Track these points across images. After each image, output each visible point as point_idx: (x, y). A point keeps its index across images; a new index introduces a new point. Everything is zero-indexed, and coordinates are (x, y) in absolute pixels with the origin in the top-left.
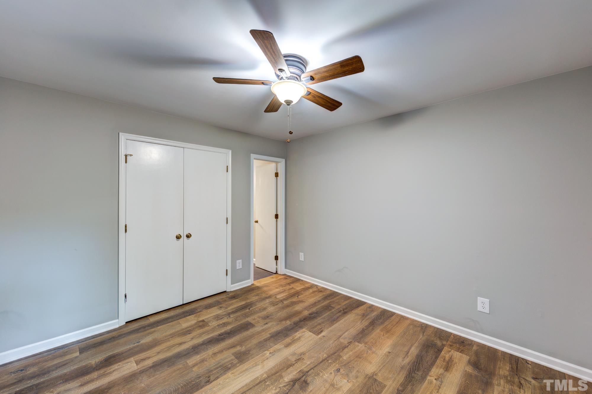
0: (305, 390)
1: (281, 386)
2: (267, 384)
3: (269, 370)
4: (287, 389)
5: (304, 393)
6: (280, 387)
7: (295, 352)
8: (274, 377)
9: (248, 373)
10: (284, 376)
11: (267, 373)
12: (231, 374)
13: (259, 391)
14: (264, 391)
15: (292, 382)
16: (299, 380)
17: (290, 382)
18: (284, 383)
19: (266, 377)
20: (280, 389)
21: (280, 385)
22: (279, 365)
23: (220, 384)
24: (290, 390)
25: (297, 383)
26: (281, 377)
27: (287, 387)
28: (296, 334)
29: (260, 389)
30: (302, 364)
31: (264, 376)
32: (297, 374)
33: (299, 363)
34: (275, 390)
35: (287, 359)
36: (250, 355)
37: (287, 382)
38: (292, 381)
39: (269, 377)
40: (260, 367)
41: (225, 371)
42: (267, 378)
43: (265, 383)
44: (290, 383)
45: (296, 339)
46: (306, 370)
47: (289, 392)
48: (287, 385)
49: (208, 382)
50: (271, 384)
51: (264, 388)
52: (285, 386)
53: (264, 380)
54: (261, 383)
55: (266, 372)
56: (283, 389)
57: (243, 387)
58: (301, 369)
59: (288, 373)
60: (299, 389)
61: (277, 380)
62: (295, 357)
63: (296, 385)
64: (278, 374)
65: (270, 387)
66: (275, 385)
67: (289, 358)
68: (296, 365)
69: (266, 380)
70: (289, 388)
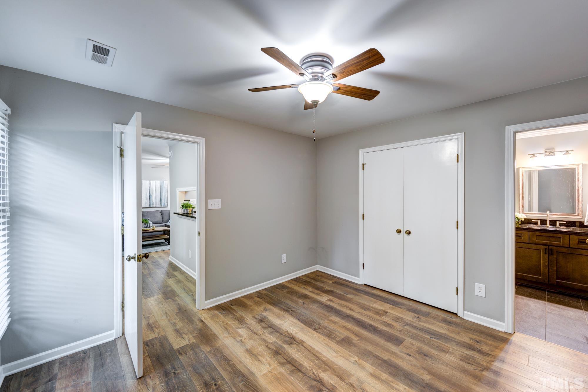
0: (309, 389)
1: (314, 371)
2: (316, 361)
4: (310, 375)
5: (307, 389)
6: (312, 370)
7: (365, 383)
8: (324, 365)
9: (326, 348)
10: (326, 372)
11: (328, 360)
12: (324, 339)
14: (307, 359)
15: (318, 379)
16: (323, 385)
18: (318, 373)
19: (323, 360)
20: (311, 370)
21: (315, 369)
23: (313, 335)
24: (309, 377)
26: (325, 371)
27: (313, 375)
28: (402, 385)
29: (309, 357)
30: (345, 389)
31: (324, 358)
32: (331, 383)
33: (348, 386)
34: (310, 367)
35: (350, 375)
36: (349, 347)
38: (320, 379)
39: (324, 362)
40: (335, 354)
41: (327, 336)
44: (318, 377)
45: (391, 385)
47: (308, 376)
48: (315, 375)
49: (315, 329)
50: (316, 364)
51: (311, 359)
52: (314, 373)
53: (319, 359)
54: (315, 357)
57: (311, 347)
58: (337, 387)
60: (310, 385)
61: (320, 367)
62: (355, 383)
63: (316, 383)
64: (327, 368)
65: (312, 363)
66: (315, 367)
67: (353, 377)
68: (343, 383)
69: (319, 360)
70: (311, 377)
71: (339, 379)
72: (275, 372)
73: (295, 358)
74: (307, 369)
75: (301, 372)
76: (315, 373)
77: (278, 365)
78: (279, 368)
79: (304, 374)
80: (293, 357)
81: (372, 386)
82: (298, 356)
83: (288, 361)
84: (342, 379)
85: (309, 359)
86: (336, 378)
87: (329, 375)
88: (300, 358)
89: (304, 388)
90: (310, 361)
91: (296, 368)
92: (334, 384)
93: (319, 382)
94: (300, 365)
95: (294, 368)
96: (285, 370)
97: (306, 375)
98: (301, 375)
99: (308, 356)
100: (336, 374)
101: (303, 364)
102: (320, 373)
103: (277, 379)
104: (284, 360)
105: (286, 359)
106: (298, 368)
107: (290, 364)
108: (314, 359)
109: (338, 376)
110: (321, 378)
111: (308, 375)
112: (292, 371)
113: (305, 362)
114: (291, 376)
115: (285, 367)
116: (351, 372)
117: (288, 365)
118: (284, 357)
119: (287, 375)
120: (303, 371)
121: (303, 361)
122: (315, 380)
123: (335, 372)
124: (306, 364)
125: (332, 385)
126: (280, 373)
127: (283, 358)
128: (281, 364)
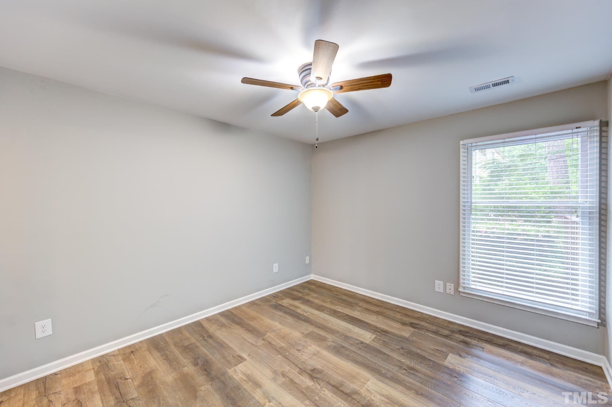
1: (319, 387)
2: (318, 399)
3: (299, 399)
4: (323, 382)
6: (321, 388)
8: (308, 394)
10: (306, 386)
13: (327, 404)
14: (327, 400)
15: (314, 380)
16: (311, 374)
17: (314, 381)
18: (315, 385)
19: (309, 401)
20: (323, 387)
22: (290, 391)
25: (315, 376)
26: (307, 388)
29: (326, 404)
30: (290, 372)
31: (308, 403)
32: (303, 376)
33: (289, 375)
34: (324, 391)
37: (314, 383)
38: (313, 379)
39: (308, 398)
42: (311, 400)
43: (317, 401)
46: (298, 370)
48: (318, 383)
50: (317, 395)
51: (323, 401)
52: (319, 384)
53: (313, 402)
55: (302, 402)
56: (322, 385)
58: (298, 374)
59: (303, 383)
60: (321, 374)
61: (313, 391)
62: (280, 378)
63: (317, 376)
64: (304, 391)
65: (321, 396)
66: (318, 392)
67: (280, 383)
68: (291, 377)
69: (313, 400)
70: (322, 381)
71: (294, 380)
72: (358, 383)
73: (342, 401)
74: (327, 389)
75: (333, 385)
76: (317, 385)
77: (359, 391)
78: (357, 388)
79: (328, 383)
80: (345, 403)
81: (266, 376)
82: (340, 404)
83: (350, 396)
84: (292, 381)
85: (326, 401)
86: (297, 381)
87: (304, 383)
88: (337, 402)
89: (327, 371)
90: (323, 398)
91: (339, 389)
92: (300, 375)
93: (314, 377)
94: (335, 393)
95: (340, 389)
96: (349, 386)
97: (327, 382)
98: (332, 382)
99: (328, 405)
100: (296, 385)
101: (331, 393)
102: (312, 385)
103: (354, 377)
104: (355, 398)
105: (354, 400)
106: (336, 389)
107: (346, 393)
108: (319, 402)
109: (295, 383)
110: (311, 381)
111: (325, 382)
112: (342, 385)
113: (330, 397)
114: (341, 381)
115: (351, 389)
116: (281, 388)
117: (348, 392)
118: (357, 403)
119: (345, 381)
120: (331, 386)
121: (332, 398)
122: (317, 378)
123: (297, 387)
124: (328, 394)
125: (301, 375)
126: (354, 383)
127: (358, 401)
128: (356, 393)
